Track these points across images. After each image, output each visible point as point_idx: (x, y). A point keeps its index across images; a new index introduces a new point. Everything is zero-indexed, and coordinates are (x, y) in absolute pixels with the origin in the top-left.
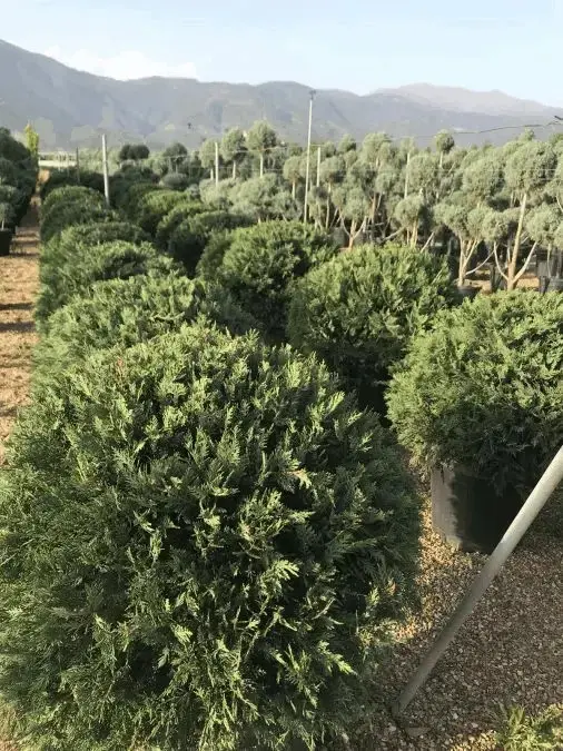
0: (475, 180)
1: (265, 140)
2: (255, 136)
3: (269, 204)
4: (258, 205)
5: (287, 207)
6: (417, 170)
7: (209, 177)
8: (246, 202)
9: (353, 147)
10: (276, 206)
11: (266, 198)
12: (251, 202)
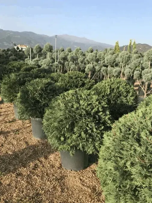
0: (109, 60)
1: (50, 48)
2: (47, 47)
3: (51, 66)
4: (48, 66)
5: (57, 67)
6: (91, 57)
7: (28, 58)
8: (45, 65)
9: (63, 50)
10: (54, 66)
11: (51, 64)
12: (47, 65)
